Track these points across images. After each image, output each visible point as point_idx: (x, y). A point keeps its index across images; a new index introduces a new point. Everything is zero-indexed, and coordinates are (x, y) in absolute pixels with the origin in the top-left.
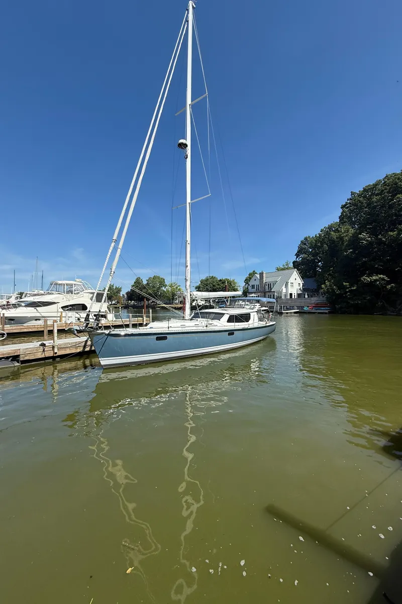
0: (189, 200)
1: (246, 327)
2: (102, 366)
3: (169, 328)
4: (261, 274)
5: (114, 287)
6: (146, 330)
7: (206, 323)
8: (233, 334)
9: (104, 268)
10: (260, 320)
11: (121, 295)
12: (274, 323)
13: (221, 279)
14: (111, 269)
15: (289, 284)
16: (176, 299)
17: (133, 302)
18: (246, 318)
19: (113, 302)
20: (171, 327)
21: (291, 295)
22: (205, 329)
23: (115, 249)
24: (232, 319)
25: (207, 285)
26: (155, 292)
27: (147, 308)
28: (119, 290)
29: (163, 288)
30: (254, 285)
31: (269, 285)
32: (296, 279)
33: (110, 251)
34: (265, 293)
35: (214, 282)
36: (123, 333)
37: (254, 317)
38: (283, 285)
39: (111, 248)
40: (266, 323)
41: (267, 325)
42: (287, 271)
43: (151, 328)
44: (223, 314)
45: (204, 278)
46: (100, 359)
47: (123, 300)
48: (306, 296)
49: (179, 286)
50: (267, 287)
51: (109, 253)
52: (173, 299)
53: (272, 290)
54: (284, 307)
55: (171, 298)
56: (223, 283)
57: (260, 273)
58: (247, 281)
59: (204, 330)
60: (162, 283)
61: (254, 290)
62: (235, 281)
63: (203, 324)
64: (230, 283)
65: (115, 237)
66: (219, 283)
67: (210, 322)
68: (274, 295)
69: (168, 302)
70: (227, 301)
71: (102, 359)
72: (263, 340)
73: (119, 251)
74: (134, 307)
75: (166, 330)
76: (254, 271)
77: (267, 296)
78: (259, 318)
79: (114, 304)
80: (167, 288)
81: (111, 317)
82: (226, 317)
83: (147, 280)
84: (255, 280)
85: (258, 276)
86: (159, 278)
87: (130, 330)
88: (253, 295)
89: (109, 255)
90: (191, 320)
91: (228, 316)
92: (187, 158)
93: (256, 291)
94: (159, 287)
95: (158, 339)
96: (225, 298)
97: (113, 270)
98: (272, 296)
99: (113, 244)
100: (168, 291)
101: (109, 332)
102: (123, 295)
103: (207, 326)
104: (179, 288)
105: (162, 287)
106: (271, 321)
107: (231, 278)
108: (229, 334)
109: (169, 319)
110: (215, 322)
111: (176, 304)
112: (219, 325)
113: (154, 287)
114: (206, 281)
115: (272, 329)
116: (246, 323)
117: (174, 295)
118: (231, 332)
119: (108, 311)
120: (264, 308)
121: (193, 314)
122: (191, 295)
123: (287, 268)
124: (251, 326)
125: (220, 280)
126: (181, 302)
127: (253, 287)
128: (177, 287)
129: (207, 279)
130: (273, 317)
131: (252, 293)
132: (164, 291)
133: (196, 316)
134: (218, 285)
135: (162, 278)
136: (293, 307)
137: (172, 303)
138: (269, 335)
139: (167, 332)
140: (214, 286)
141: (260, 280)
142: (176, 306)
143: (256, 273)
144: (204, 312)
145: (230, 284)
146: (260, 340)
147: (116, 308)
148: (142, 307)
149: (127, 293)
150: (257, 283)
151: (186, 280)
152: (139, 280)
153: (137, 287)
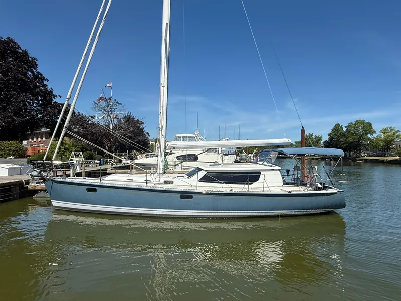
5: (314, 137)
26: (357, 140)
29: (369, 136)
60: (368, 128)
80: (375, 135)
82: (200, 174)
83: (347, 127)
86: (363, 122)
91: (204, 173)
94: (364, 134)
100: (377, 140)
104: (398, 134)
113: (355, 135)
118: (186, 195)
128: (394, 134)
132: (369, 139)
135: (368, 123)
139: (96, 184)
152: (337, 128)
153: (336, 135)
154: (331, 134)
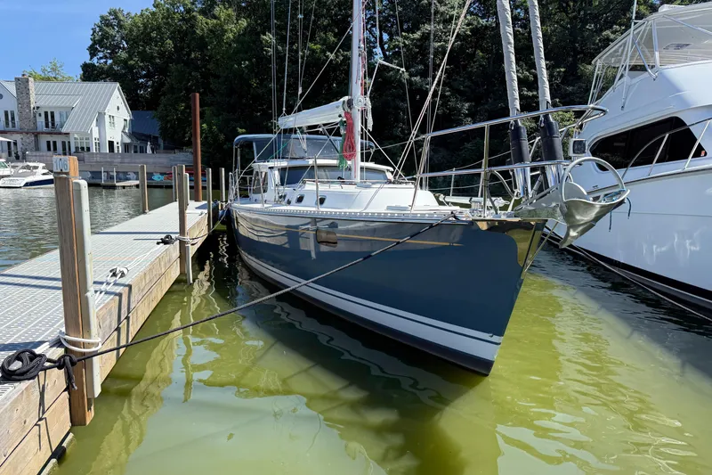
4: (22, 83)
15: (107, 119)
21: (111, 143)
31: (49, 116)
32: (118, 108)
34: (36, 135)
38: (91, 120)
48: (149, 151)
50: (41, 120)
53: (59, 130)
57: (17, 79)
68: (64, 142)
77: (43, 145)
85: (11, 87)
93: (6, 129)
98: (59, 146)
136: (126, 173)
141: (18, 98)
150: (7, 106)
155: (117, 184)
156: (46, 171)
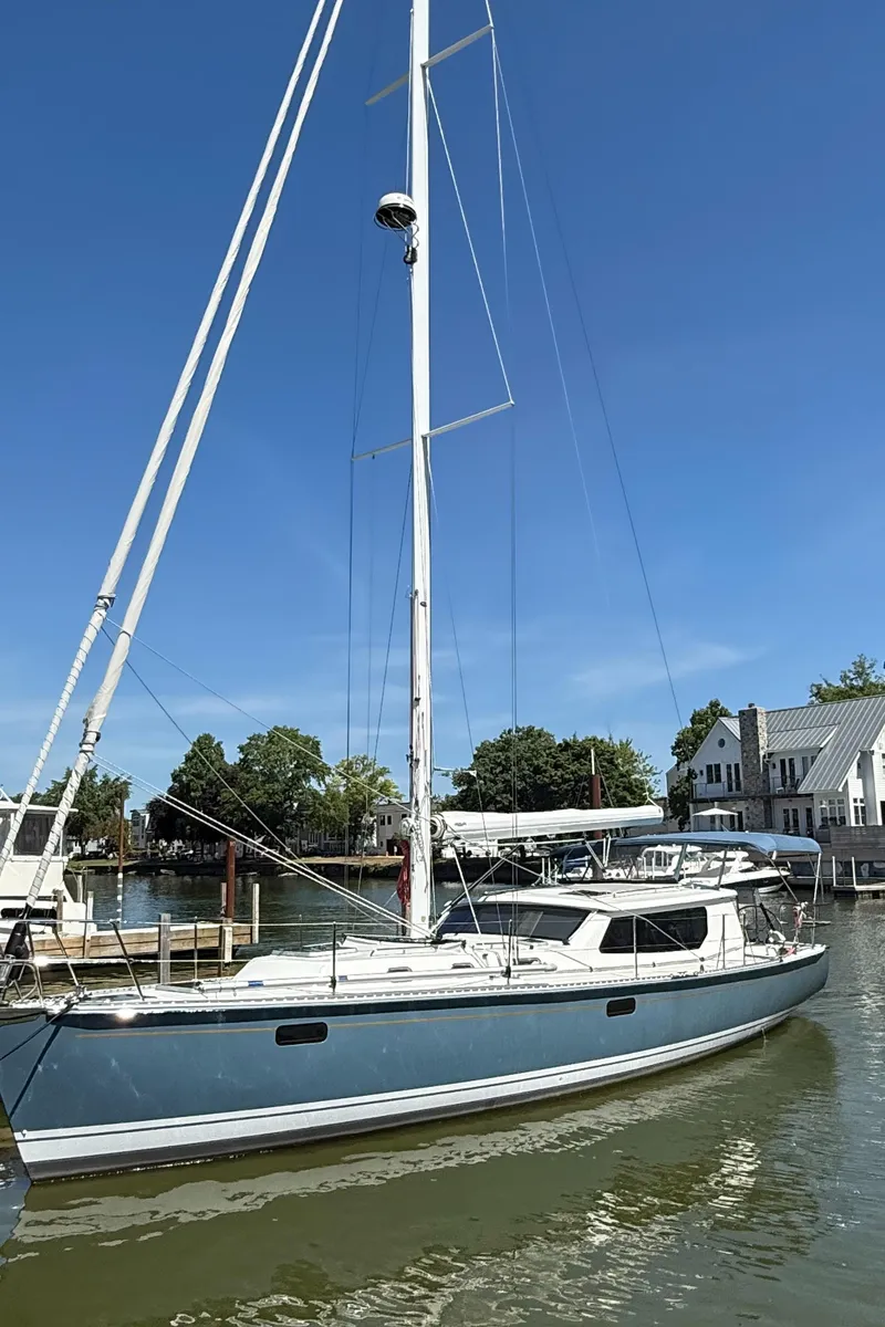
0: (422, 424)
1: (691, 970)
2: (27, 1169)
3: (334, 983)
4: (748, 718)
5: (98, 780)
6: (228, 995)
7: (504, 955)
8: (628, 1007)
9: (65, 696)
10: (754, 935)
11: (128, 816)
12: (819, 949)
13: (569, 738)
14: (86, 722)
15: (878, 761)
16: (371, 828)
17: (177, 843)
18: (685, 928)
19: (92, 847)
20: (344, 978)
22: (500, 986)
23: (108, 636)
24: (623, 935)
25: (506, 770)
26: (278, 799)
27: (237, 872)
28: (118, 792)
29: (313, 783)
30: (718, 767)
31: (787, 766)
33: (85, 645)
34: (768, 801)
35: (536, 753)
36: (126, 1012)
37: (725, 922)
38: (848, 764)
39: (91, 634)
40: (783, 951)
41: (787, 959)
42: (862, 704)
43: (254, 985)
44: (583, 913)
45: (493, 737)
46: (18, 1136)
47: (136, 838)
49: (383, 772)
50: (775, 774)
51: (81, 656)
52: (356, 829)
53: (801, 790)
54: (859, 864)
55: (346, 824)
56: (577, 757)
57: (742, 713)
58: (686, 747)
59: (495, 992)
60: (308, 758)
61: (718, 789)
62: (634, 747)
63: (493, 964)
64: (610, 757)
65: (107, 589)
66: (562, 758)
67: (525, 951)
68: (809, 811)
69: (333, 842)
70: (598, 849)
71: (30, 1135)
72: (771, 1031)
73: (123, 643)
74: (181, 866)
75: (320, 995)
76: (714, 705)
77: (779, 821)
78: (745, 928)
79: (95, 855)
80: (328, 780)
81: (76, 916)
82: (594, 930)
83: (242, 749)
84: (722, 743)
85: (734, 726)
86: (293, 735)
87: (161, 997)
88: (716, 811)
89: (78, 665)
90: (437, 941)
91: (605, 921)
92: (414, 260)
93: (727, 794)
94: (296, 779)
95: (284, 1037)
96: (591, 835)
97: (94, 727)
98: (803, 816)
99: (97, 618)
100: (334, 796)
101: (63, 1006)
102: (135, 813)
103: (507, 973)
104: (381, 779)
105: (306, 776)
106: (805, 939)
107: (613, 735)
108: (613, 1010)
109: (334, 941)
110: (546, 951)
111: (372, 853)
112: (562, 964)
113: (270, 777)
114: (503, 749)
115: (811, 980)
116: (685, 954)
117: (358, 807)
118: (621, 1000)
119: (66, 894)
120: (767, 873)
121: (445, 914)
122: (434, 829)
123: (861, 689)
124: (712, 969)
125: (566, 746)
126: (391, 844)
127: (713, 773)
128: (373, 779)
129: (508, 742)
130: (812, 921)
131: (708, 802)
132: (315, 794)
133: (459, 921)
134: (556, 767)
135: (307, 740)
137: (352, 847)
138: (800, 1008)
139: (326, 1002)
140: (537, 770)
141: (743, 741)
142: (370, 862)
143: (725, 714)
144: (493, 905)
145: (611, 761)
146: (759, 1035)
147: (100, 871)
148: (218, 869)
149: (154, 806)
150: (731, 756)
151: (413, 762)
152: (205, 749)
153: (198, 776)
154: (182, 771)
155: (859, 888)
156: (749, 865)
